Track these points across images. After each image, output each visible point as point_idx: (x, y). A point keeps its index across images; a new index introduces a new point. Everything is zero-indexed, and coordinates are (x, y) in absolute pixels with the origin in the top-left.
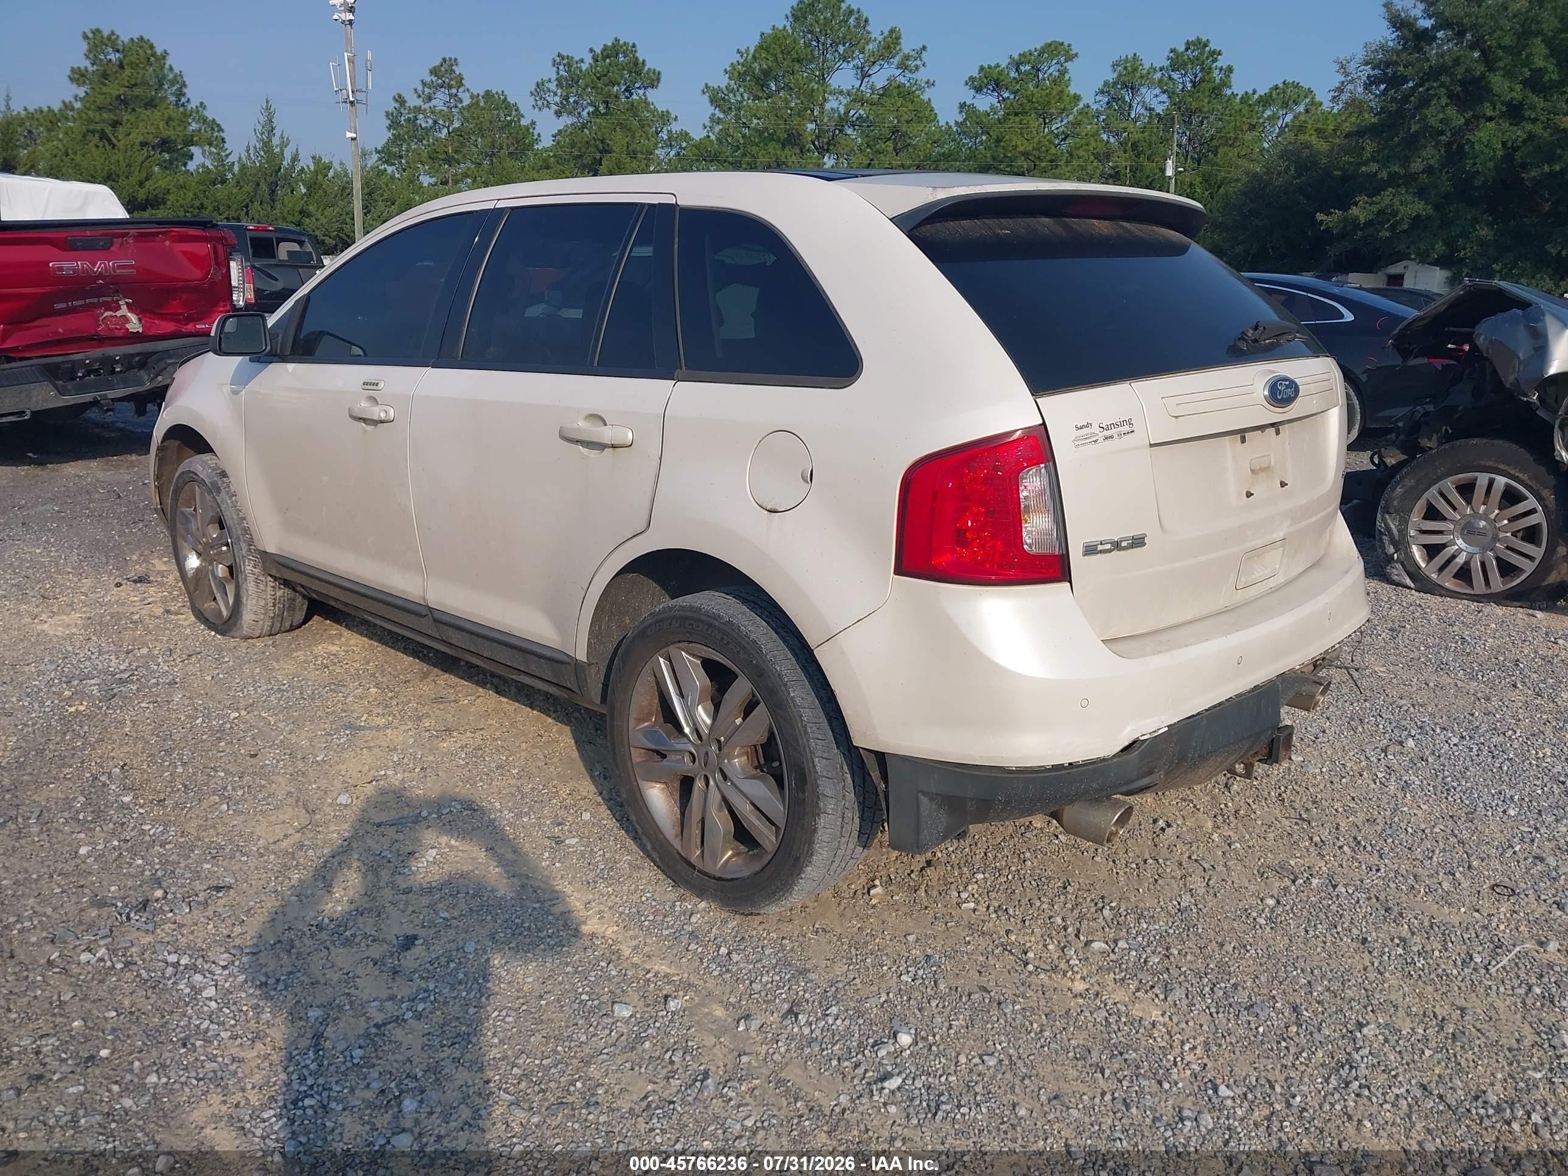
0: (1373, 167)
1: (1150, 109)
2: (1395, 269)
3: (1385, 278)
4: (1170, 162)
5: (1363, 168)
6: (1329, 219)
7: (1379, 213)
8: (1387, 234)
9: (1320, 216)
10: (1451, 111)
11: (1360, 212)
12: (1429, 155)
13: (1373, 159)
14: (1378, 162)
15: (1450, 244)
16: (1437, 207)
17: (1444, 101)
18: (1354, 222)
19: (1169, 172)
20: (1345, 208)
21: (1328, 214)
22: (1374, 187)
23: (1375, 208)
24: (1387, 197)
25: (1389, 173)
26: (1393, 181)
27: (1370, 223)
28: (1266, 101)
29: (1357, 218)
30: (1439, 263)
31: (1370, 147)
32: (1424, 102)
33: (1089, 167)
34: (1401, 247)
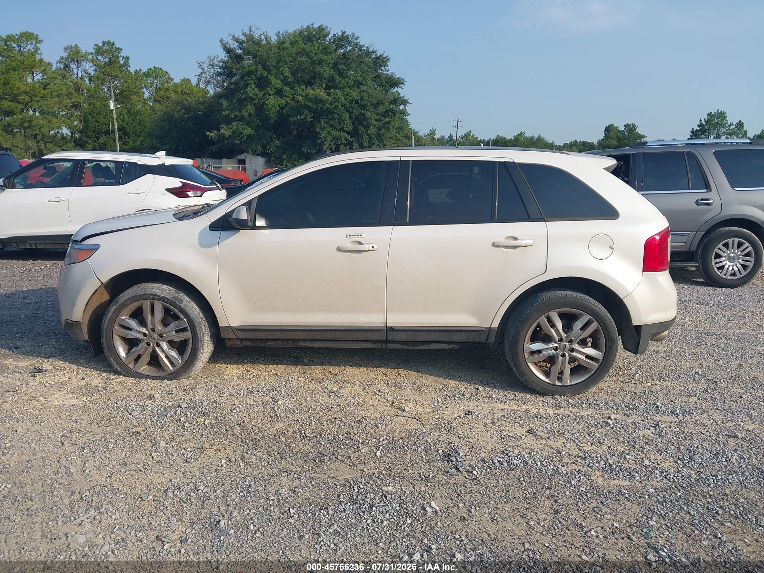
0: (227, 112)
1: (88, 73)
2: (242, 157)
3: (237, 161)
4: (112, 102)
5: (223, 113)
6: (212, 135)
7: (233, 133)
8: (238, 142)
9: (208, 133)
10: (256, 90)
11: (225, 131)
12: (250, 109)
13: (227, 109)
14: (229, 110)
15: (264, 147)
16: (256, 131)
17: (253, 86)
18: (223, 136)
19: (112, 107)
20: (218, 130)
21: (211, 132)
22: (228, 121)
23: (231, 131)
24: (234, 126)
25: (234, 115)
26: (236, 119)
27: (230, 137)
28: (147, 75)
29: (224, 134)
30: (261, 155)
31: (225, 103)
32: (246, 86)
33: (65, 102)
34: (244, 148)
